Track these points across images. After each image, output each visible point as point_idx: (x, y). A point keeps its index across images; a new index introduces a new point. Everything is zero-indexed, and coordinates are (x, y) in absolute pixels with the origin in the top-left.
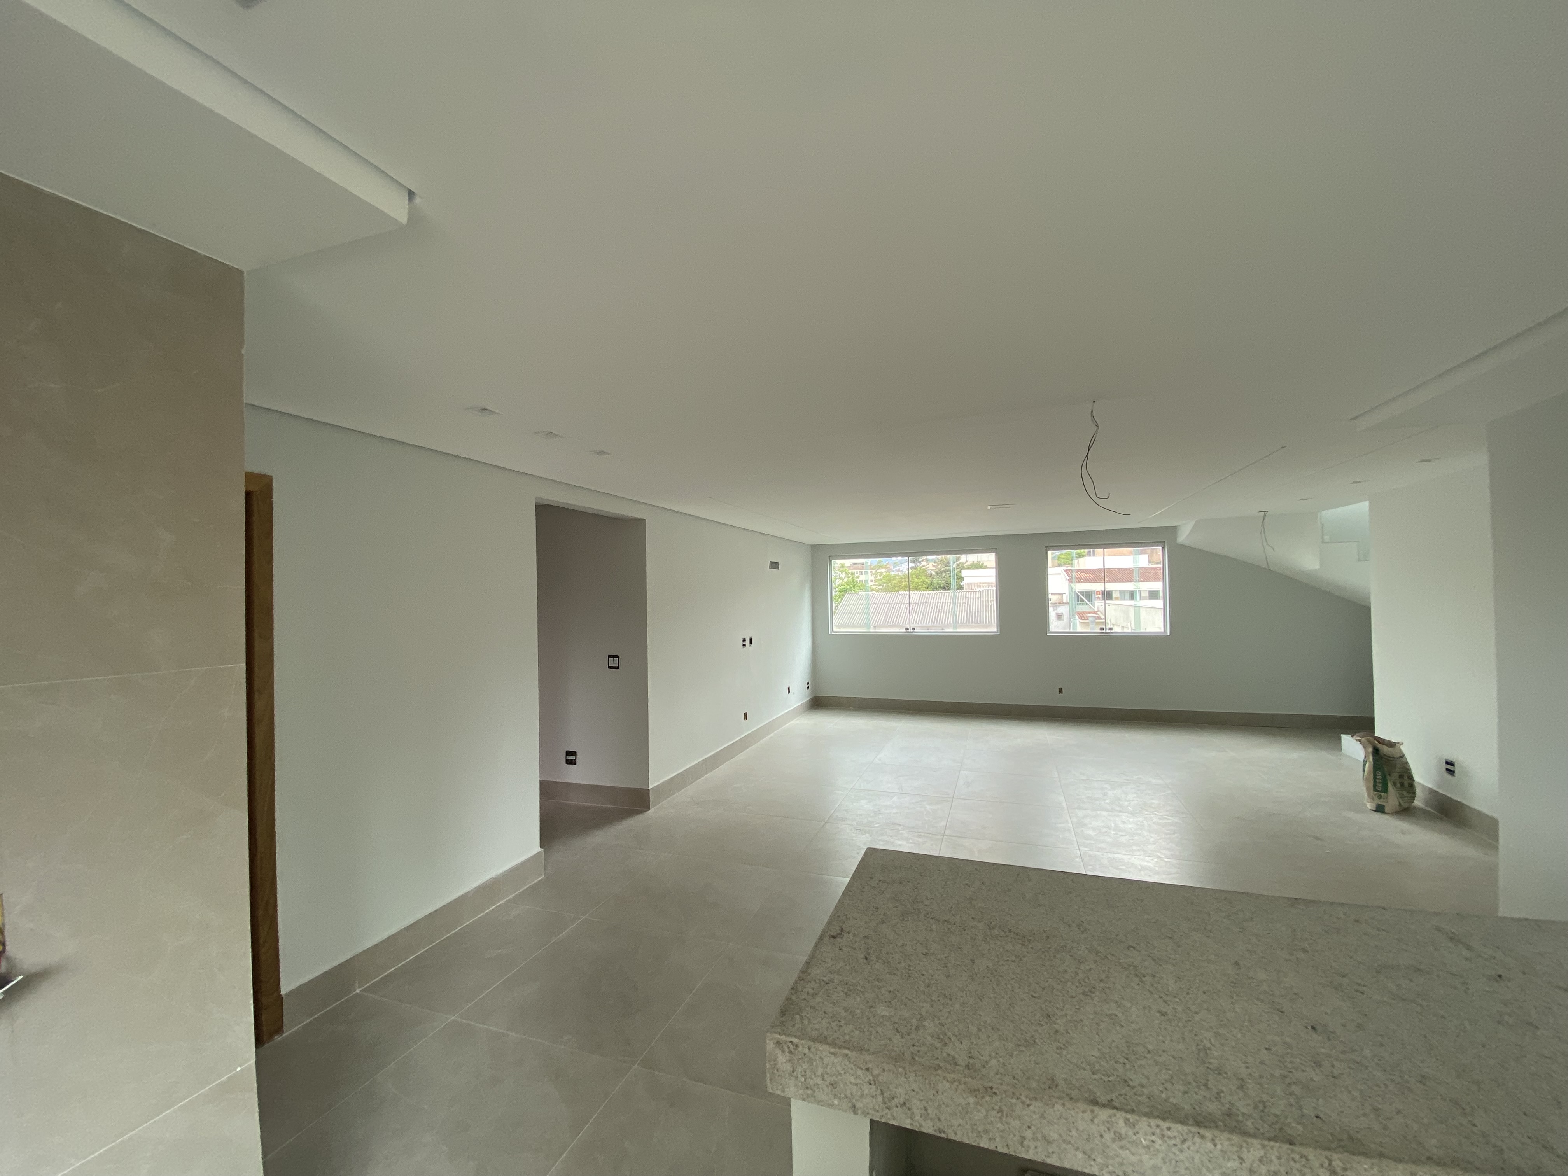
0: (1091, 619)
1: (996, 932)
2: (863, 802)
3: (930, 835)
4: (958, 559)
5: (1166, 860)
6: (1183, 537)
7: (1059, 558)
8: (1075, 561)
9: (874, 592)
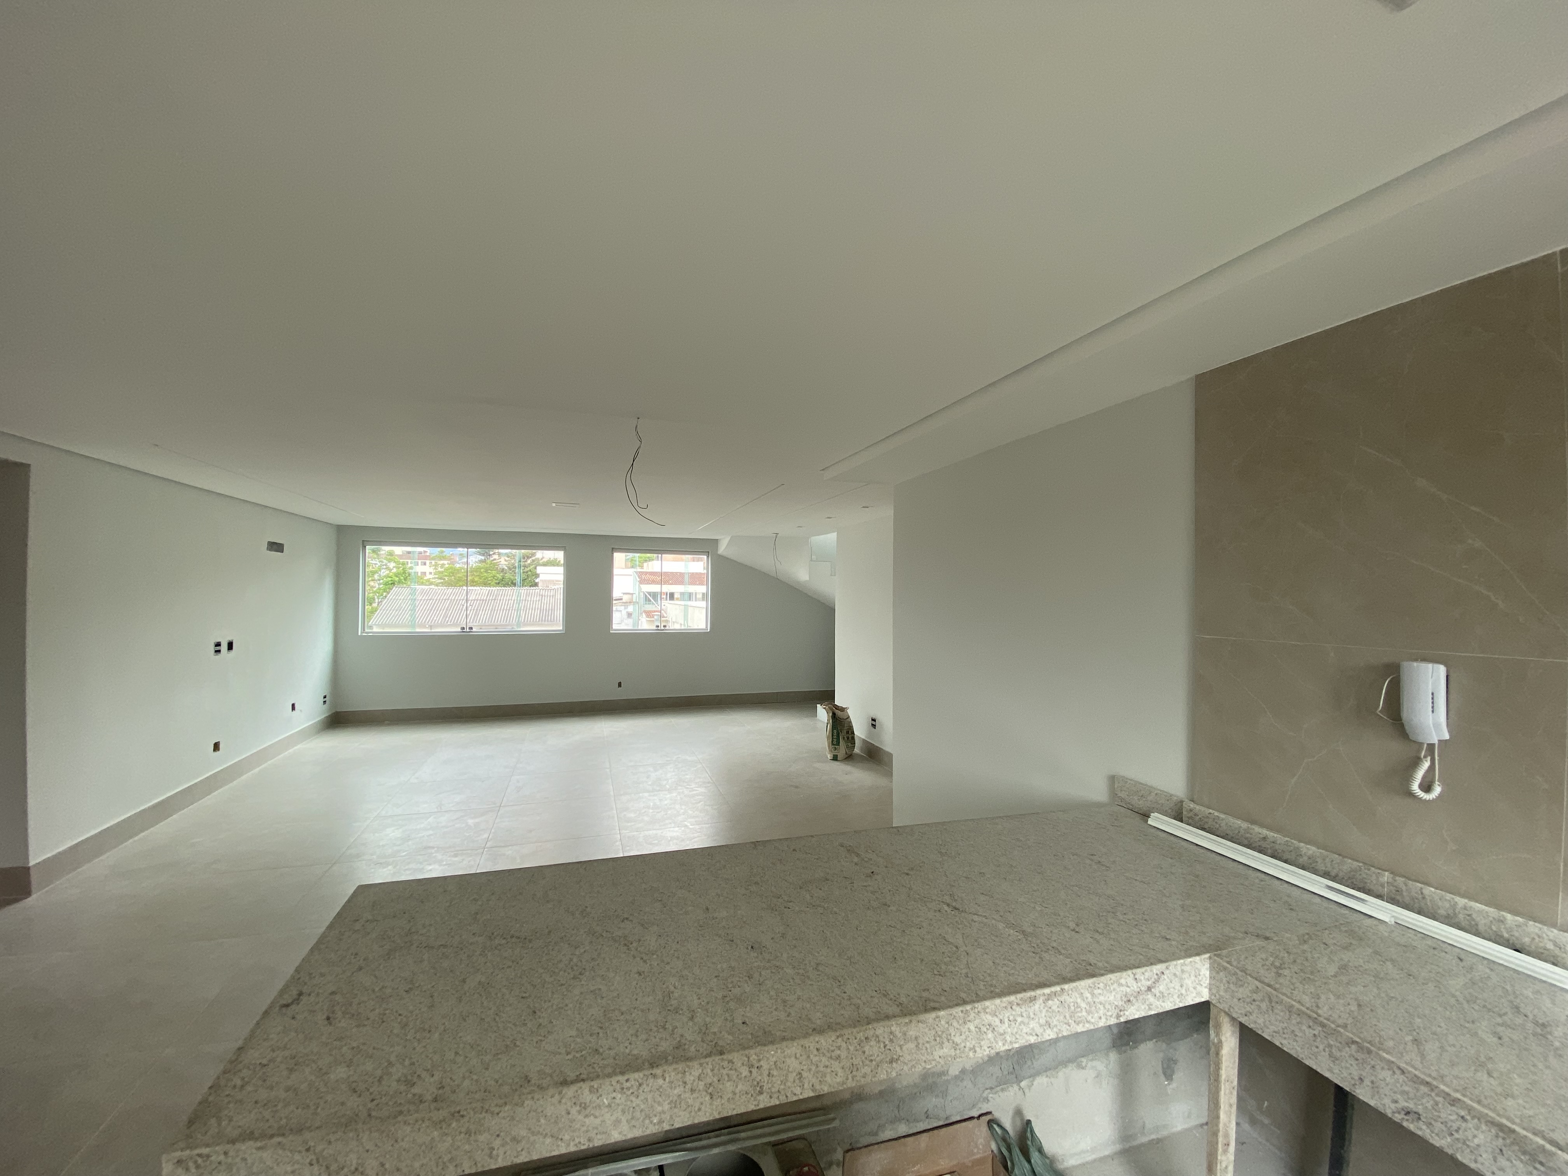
0: (656, 617)
1: (497, 942)
2: (389, 831)
3: (469, 852)
4: (533, 555)
5: (691, 827)
6: (722, 549)
7: (632, 560)
8: (645, 564)
9: (433, 587)
